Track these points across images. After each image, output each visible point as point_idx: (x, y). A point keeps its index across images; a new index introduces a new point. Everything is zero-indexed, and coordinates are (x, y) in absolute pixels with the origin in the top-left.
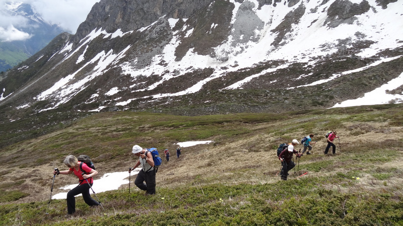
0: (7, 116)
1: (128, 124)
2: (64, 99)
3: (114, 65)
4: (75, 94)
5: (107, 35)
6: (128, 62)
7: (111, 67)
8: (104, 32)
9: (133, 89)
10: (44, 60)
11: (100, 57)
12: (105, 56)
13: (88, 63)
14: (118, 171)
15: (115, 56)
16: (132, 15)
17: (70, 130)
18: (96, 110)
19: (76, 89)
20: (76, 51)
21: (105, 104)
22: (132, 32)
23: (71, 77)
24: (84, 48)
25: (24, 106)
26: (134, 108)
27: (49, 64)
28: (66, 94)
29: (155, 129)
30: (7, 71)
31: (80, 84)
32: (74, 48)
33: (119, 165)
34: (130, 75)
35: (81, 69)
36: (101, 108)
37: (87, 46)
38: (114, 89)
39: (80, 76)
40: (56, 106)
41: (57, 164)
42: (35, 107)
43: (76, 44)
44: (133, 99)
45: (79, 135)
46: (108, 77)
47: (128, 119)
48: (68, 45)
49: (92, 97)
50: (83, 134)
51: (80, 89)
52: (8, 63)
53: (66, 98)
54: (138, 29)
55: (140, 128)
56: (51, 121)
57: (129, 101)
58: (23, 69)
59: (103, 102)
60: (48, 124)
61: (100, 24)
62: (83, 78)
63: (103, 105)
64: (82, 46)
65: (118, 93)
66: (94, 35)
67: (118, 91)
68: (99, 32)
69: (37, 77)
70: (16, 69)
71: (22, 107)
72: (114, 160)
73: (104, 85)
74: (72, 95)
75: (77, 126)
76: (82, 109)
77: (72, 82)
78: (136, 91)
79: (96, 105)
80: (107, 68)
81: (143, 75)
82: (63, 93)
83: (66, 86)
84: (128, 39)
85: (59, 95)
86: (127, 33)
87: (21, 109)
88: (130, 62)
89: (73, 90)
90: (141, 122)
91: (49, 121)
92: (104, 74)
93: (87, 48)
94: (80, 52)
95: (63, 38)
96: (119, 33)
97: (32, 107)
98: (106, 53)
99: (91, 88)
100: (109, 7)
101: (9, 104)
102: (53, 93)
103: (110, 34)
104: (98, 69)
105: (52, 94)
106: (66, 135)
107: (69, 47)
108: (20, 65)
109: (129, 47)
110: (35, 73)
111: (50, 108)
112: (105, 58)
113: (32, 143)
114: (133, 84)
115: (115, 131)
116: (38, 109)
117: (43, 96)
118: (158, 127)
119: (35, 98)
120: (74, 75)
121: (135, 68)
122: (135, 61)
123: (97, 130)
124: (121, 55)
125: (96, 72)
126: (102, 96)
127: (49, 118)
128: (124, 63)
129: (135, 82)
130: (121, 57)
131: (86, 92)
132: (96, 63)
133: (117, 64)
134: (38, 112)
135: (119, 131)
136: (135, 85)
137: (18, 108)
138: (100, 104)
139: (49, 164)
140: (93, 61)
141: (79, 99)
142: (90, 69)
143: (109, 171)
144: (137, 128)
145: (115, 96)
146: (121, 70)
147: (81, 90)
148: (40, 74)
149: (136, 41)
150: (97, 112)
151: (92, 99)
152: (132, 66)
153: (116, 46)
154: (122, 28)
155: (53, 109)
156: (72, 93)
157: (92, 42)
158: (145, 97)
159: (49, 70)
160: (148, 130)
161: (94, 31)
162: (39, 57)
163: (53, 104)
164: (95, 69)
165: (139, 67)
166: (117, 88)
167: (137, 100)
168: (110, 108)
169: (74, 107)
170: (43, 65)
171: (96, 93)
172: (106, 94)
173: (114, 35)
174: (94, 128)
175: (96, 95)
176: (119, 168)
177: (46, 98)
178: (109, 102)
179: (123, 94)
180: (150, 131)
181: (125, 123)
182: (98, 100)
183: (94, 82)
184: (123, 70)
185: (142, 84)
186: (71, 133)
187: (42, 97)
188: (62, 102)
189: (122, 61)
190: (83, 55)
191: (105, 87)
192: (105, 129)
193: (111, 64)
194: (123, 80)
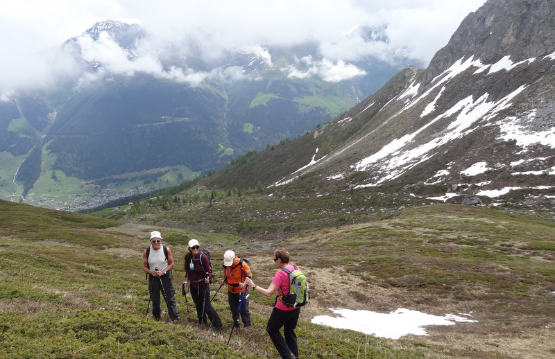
0: (314, 188)
1: (482, 234)
2: (393, 173)
3: (486, 122)
4: (411, 167)
5: (482, 68)
6: (514, 118)
7: (481, 125)
8: (477, 63)
9: (516, 169)
10: (375, 111)
11: (463, 107)
12: (472, 105)
13: (440, 117)
14: (422, 310)
15: (491, 105)
16: (536, 28)
17: (385, 225)
18: (441, 198)
19: (414, 159)
20: (423, 96)
21: (458, 190)
22: (532, 60)
23: (408, 138)
24: (437, 90)
25: (337, 176)
26: (512, 206)
27: (380, 117)
28: (397, 165)
29: (534, 254)
30: (325, 123)
31: (422, 151)
32: (421, 92)
33: (427, 301)
34: (515, 141)
35: (427, 125)
36: (450, 195)
37: (444, 88)
38: (478, 165)
39: (424, 137)
40: (379, 182)
41: (341, 272)
42: (350, 180)
43: (426, 84)
44: (515, 188)
45: (394, 235)
46: (471, 143)
47: (487, 224)
48: (414, 86)
49: (436, 175)
50: (401, 235)
51: (419, 159)
52: (328, 113)
53: (396, 171)
54: (546, 54)
55: (502, 245)
56: (367, 205)
57: (505, 190)
58: (344, 122)
59: (455, 186)
60: (363, 209)
61: (471, 49)
62: (427, 142)
63: (454, 192)
64: (434, 87)
65: (486, 172)
66: (457, 68)
67: (486, 169)
68: (468, 64)
69: (361, 135)
70: (335, 122)
71: (334, 178)
72: (423, 290)
73: (461, 156)
74: (405, 168)
75: (397, 221)
76: (417, 193)
77: (409, 147)
78: (523, 173)
79: (441, 190)
80: (471, 127)
81: (544, 143)
82: (392, 164)
83: (399, 152)
84: (521, 73)
85: (387, 165)
86: (521, 62)
87: (332, 180)
88: (519, 117)
89: (408, 160)
90: (511, 233)
91: (364, 204)
92: (464, 137)
93: (441, 91)
94: (429, 99)
95: (407, 74)
96: (506, 64)
97: (346, 179)
98: (475, 99)
99: (438, 159)
100: (492, 18)
101: (319, 171)
102: (379, 161)
103: (486, 67)
104: (455, 128)
105: (376, 163)
106: (376, 230)
107: (413, 90)
108: (342, 117)
109: (521, 89)
110: (359, 129)
111: (370, 185)
112: (472, 109)
113: (329, 234)
114: (518, 160)
115: (454, 240)
116: (353, 183)
117: (364, 164)
118: (542, 252)
119: (352, 166)
120: (414, 135)
121: (527, 128)
122: (530, 116)
123: (425, 233)
124: (504, 104)
125: (451, 133)
126: (455, 176)
127: (366, 200)
128: (506, 119)
129: (523, 156)
130: (502, 107)
131: (429, 165)
132: (454, 117)
133: (491, 120)
134: (352, 187)
135: (461, 243)
136: (522, 161)
137: (329, 178)
138: (449, 190)
139: (331, 269)
140: (449, 113)
141: (416, 176)
142: (442, 126)
143: (407, 306)
144: (497, 245)
145: (479, 178)
146: (497, 131)
147: (422, 161)
148: (366, 130)
149: (538, 78)
150: (442, 202)
151: (436, 179)
152: (522, 124)
153: (496, 86)
154: (512, 53)
155: (374, 187)
156: (407, 164)
157: (452, 80)
158: (541, 187)
159: (378, 125)
160: (519, 253)
161: (459, 61)
162: (368, 104)
163: (375, 178)
164: (450, 127)
165: (537, 127)
166: (484, 164)
167: (523, 191)
168: (467, 199)
169: (405, 188)
170: (372, 117)
171: (445, 168)
172: (462, 172)
173: (495, 68)
174: (421, 229)
175: (445, 172)
176: (425, 306)
177: (367, 168)
178: (465, 187)
179: (496, 176)
180: (521, 256)
181: (479, 231)
182: (446, 181)
183: (444, 150)
184: (501, 131)
185: (538, 161)
186: (384, 229)
187: (361, 165)
188: (388, 177)
189: (503, 114)
190: (434, 102)
191: (463, 161)
192: (439, 234)
193: (481, 119)
194: (500, 150)
